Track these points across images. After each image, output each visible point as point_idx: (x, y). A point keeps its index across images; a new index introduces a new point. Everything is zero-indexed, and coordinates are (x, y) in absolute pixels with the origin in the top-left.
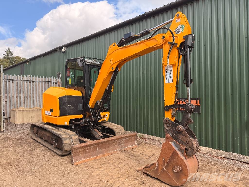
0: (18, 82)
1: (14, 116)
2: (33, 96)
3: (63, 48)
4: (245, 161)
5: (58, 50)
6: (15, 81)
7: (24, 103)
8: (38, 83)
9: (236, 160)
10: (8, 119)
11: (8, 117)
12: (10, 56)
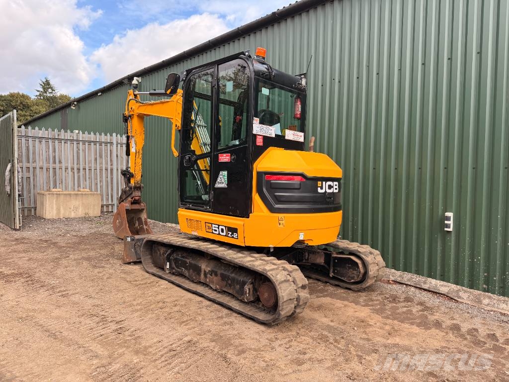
0: (50, 141)
1: (42, 204)
2: (79, 169)
3: (135, 78)
4: (426, 287)
5: (126, 81)
6: (44, 141)
7: (62, 182)
8: (87, 144)
9: (412, 286)
10: (33, 210)
11: (32, 205)
12: (48, 95)
